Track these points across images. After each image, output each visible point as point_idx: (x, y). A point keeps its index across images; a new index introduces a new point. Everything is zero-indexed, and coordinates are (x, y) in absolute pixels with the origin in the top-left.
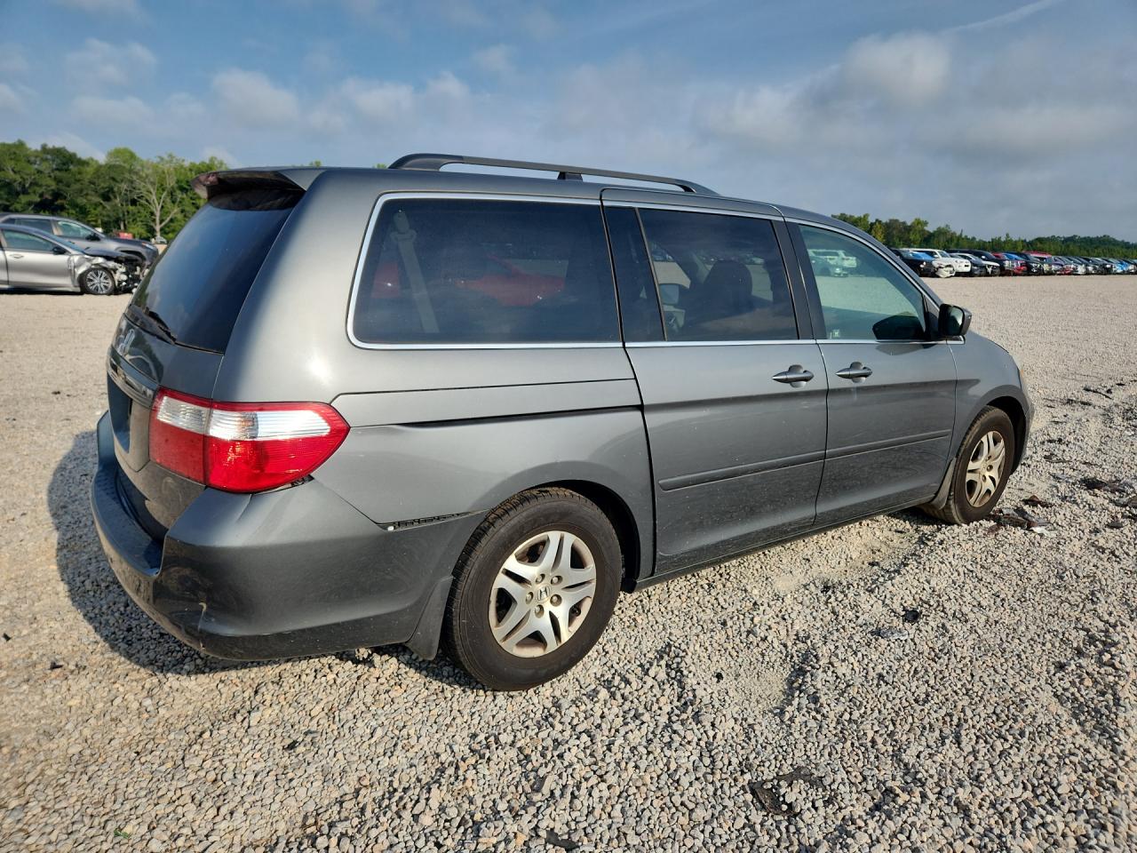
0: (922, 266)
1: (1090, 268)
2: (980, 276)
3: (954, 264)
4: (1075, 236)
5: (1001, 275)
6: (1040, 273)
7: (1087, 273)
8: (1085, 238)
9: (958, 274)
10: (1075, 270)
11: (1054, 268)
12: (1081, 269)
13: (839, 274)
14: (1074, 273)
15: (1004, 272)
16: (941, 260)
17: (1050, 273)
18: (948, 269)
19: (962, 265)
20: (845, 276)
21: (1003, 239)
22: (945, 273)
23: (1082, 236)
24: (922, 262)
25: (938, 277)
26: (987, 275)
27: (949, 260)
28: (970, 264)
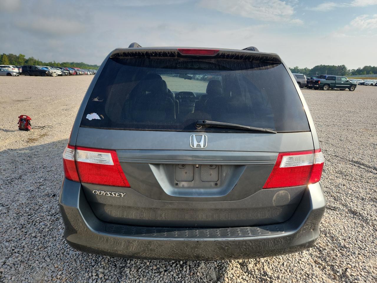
0: (46, 72)
1: (91, 73)
2: (64, 76)
3: (56, 72)
4: (73, 62)
5: (70, 75)
6: (80, 74)
7: (90, 74)
8: (76, 63)
9: (59, 75)
10: (87, 73)
11: (83, 73)
12: (89, 73)
13: (15, 75)
14: (87, 74)
15: (70, 74)
16: (51, 70)
17: (82, 75)
18: (55, 73)
19: (59, 72)
20: (18, 76)
21: (53, 63)
22: (54, 75)
23: (76, 62)
24: (46, 71)
25: (52, 76)
26: (66, 75)
27: (55, 70)
28: (61, 72)
